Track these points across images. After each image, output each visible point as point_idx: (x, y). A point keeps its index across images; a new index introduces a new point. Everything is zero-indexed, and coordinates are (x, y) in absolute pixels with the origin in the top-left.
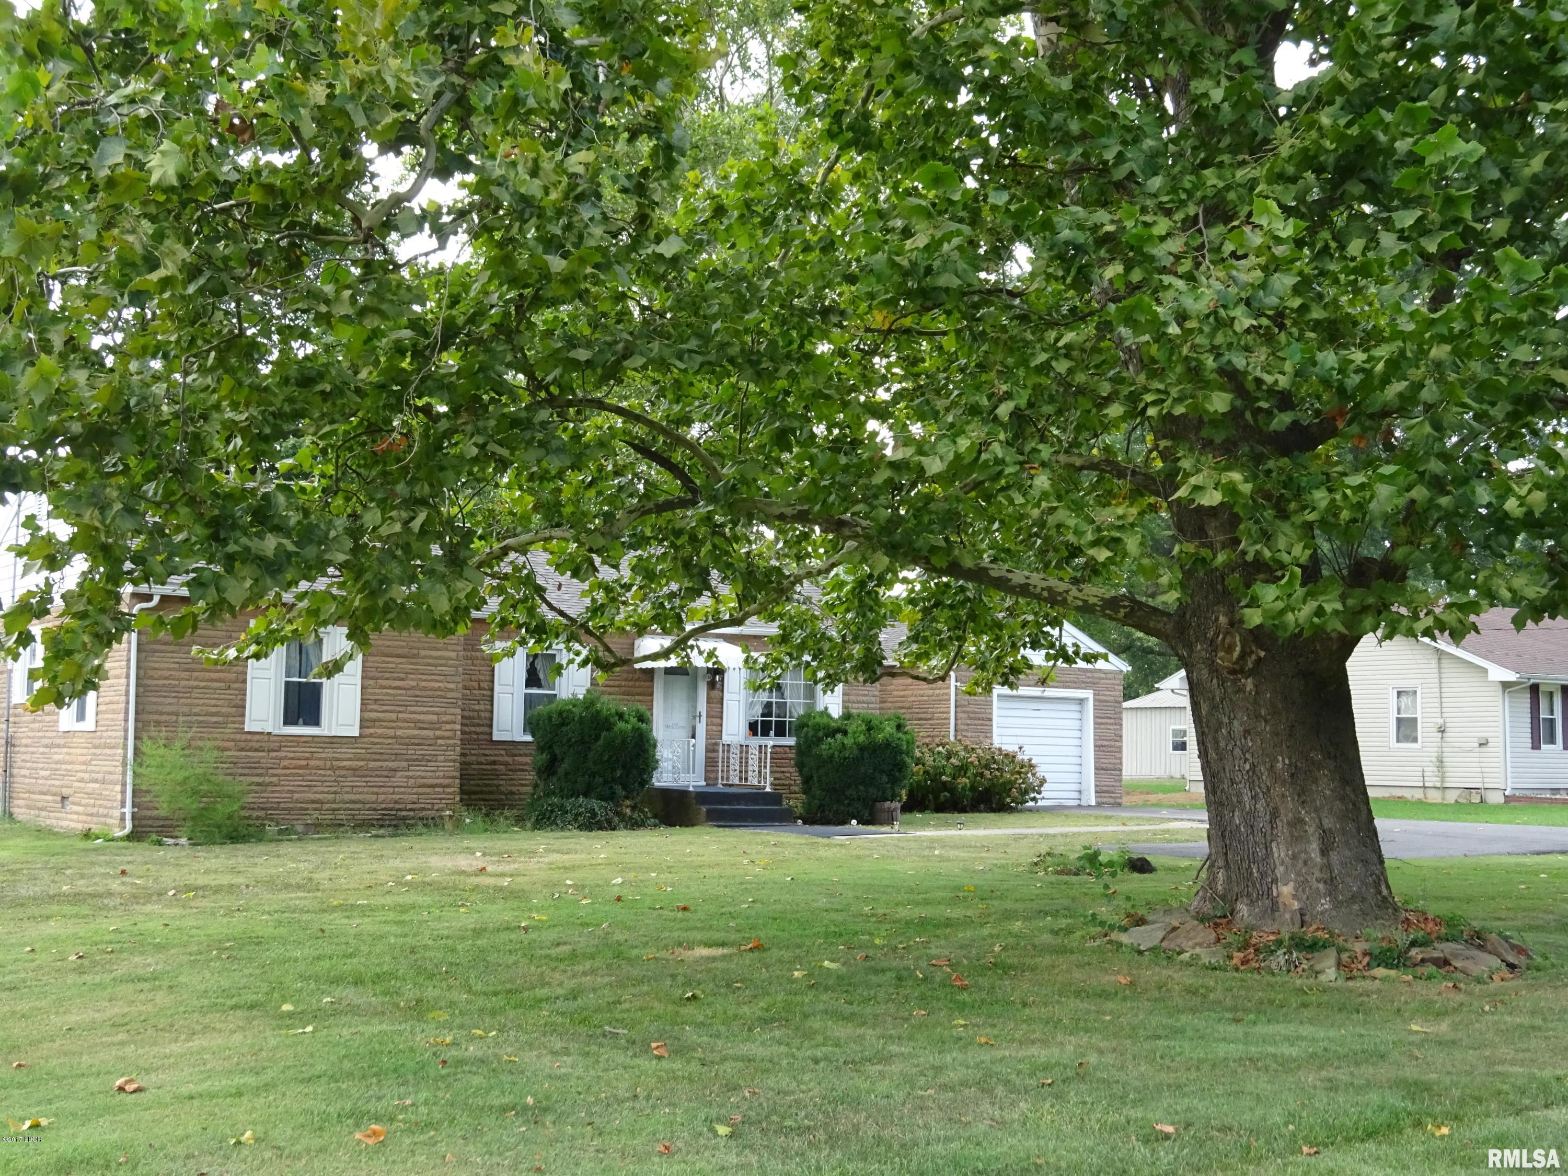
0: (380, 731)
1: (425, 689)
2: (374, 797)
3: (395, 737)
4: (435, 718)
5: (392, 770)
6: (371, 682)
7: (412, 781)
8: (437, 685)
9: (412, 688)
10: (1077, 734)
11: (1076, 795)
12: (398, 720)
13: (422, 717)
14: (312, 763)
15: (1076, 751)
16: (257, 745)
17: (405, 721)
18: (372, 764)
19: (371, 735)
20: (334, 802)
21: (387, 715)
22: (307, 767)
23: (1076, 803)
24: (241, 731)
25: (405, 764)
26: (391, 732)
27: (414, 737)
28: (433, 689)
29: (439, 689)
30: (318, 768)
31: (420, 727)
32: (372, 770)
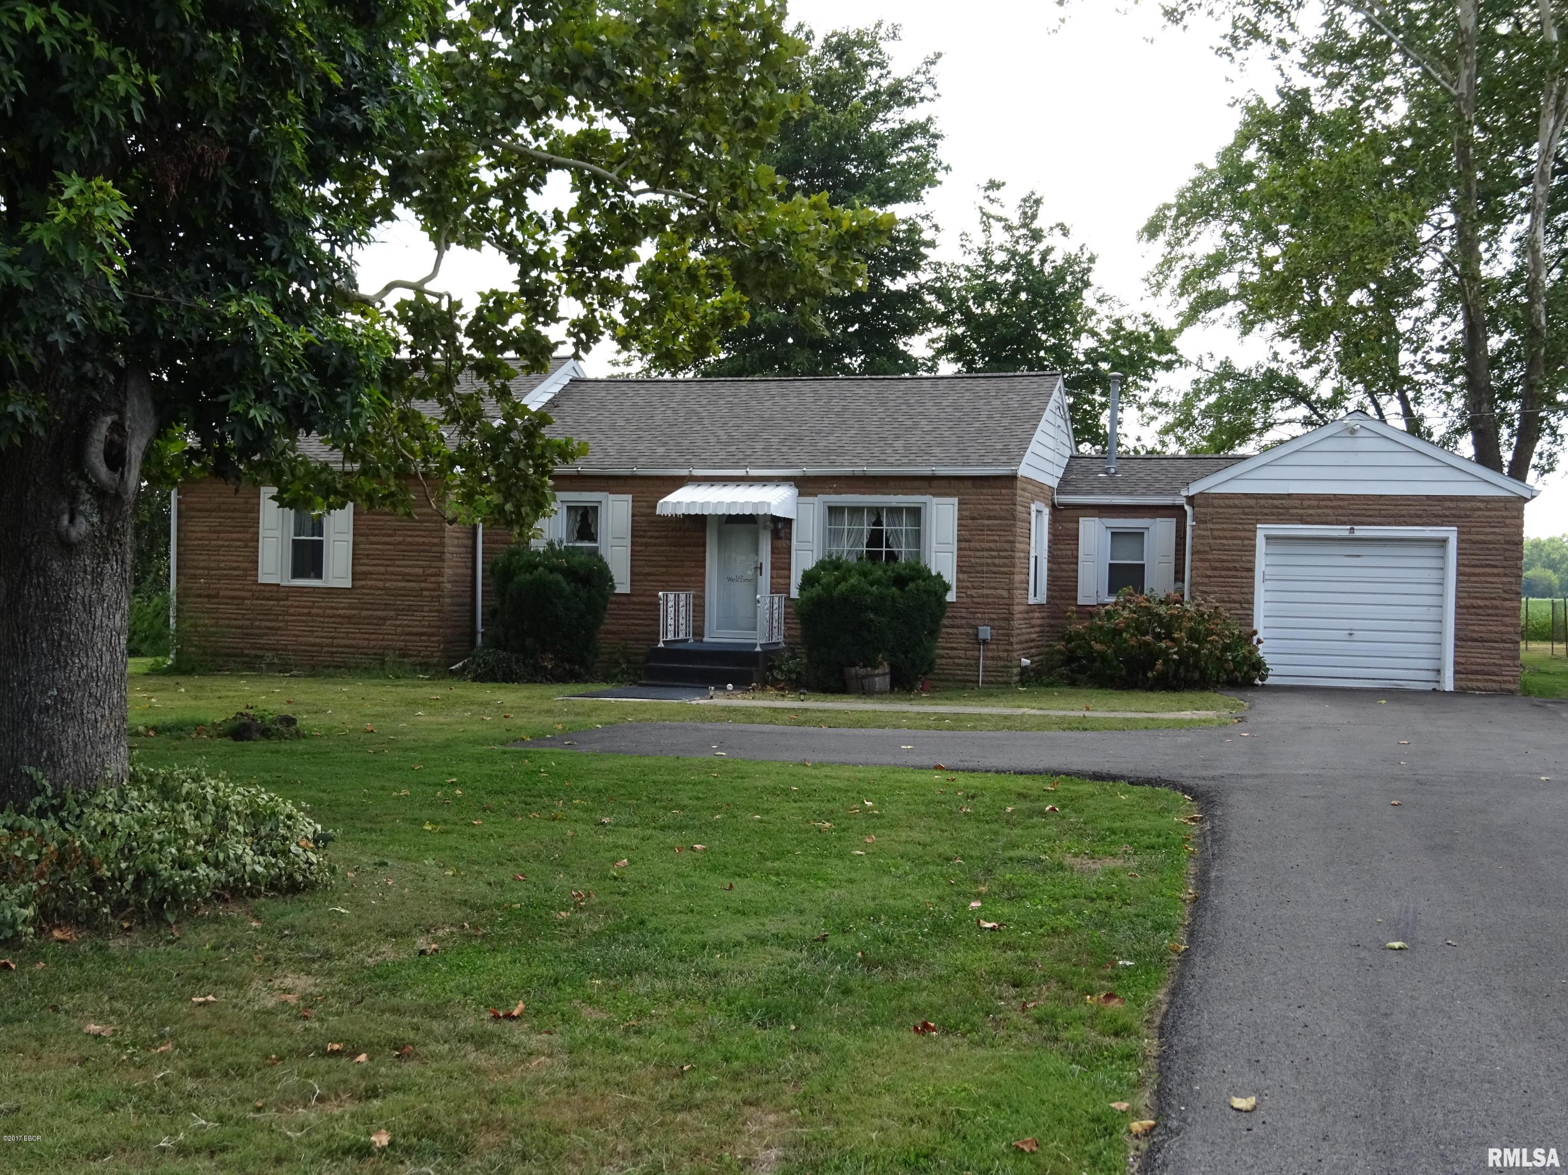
0: (370, 583)
1: (410, 544)
2: (366, 643)
3: (384, 588)
4: (420, 571)
5: (380, 618)
6: (363, 539)
7: (400, 629)
8: (421, 540)
9: (400, 543)
10: (1434, 589)
11: (1430, 676)
12: (387, 573)
13: (407, 570)
14: (314, 611)
15: (1433, 613)
16: (267, 595)
17: (392, 574)
18: (364, 613)
19: (363, 587)
20: (332, 646)
21: (377, 569)
22: (309, 614)
23: (1429, 687)
24: (255, 582)
25: (392, 613)
26: (380, 584)
27: (401, 589)
28: (418, 544)
29: (423, 544)
30: (318, 615)
31: (406, 577)
32: (365, 618)
